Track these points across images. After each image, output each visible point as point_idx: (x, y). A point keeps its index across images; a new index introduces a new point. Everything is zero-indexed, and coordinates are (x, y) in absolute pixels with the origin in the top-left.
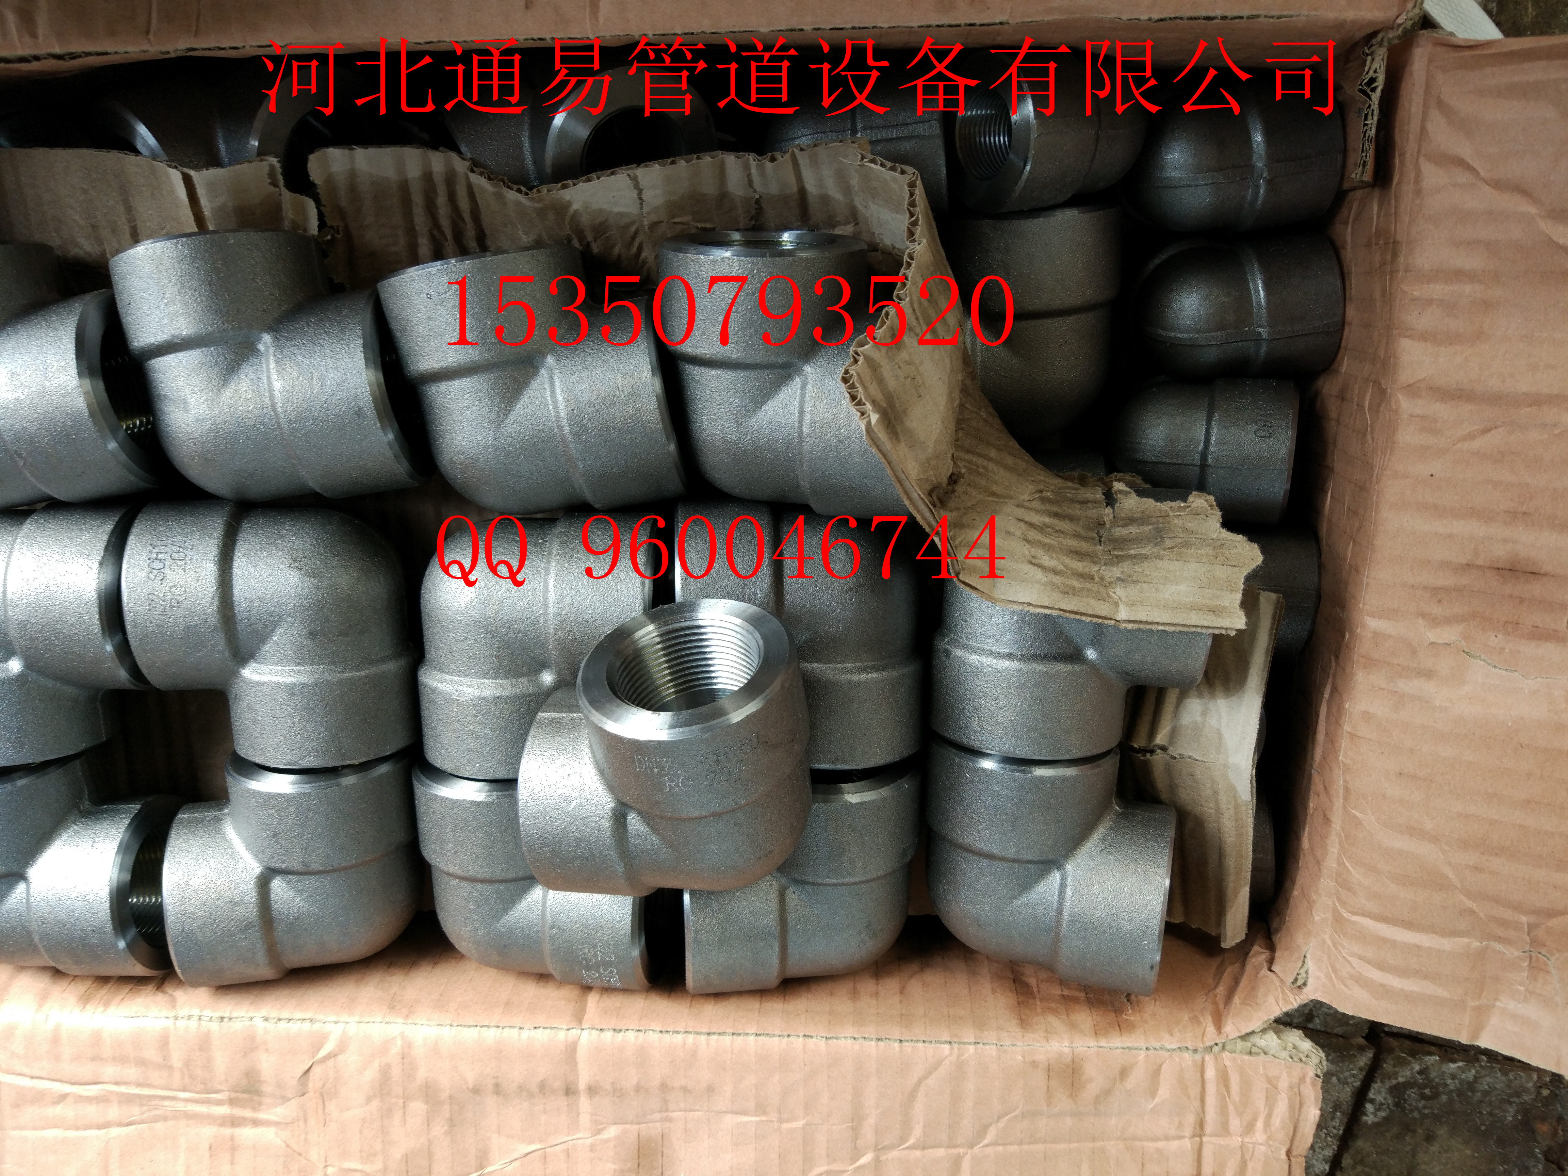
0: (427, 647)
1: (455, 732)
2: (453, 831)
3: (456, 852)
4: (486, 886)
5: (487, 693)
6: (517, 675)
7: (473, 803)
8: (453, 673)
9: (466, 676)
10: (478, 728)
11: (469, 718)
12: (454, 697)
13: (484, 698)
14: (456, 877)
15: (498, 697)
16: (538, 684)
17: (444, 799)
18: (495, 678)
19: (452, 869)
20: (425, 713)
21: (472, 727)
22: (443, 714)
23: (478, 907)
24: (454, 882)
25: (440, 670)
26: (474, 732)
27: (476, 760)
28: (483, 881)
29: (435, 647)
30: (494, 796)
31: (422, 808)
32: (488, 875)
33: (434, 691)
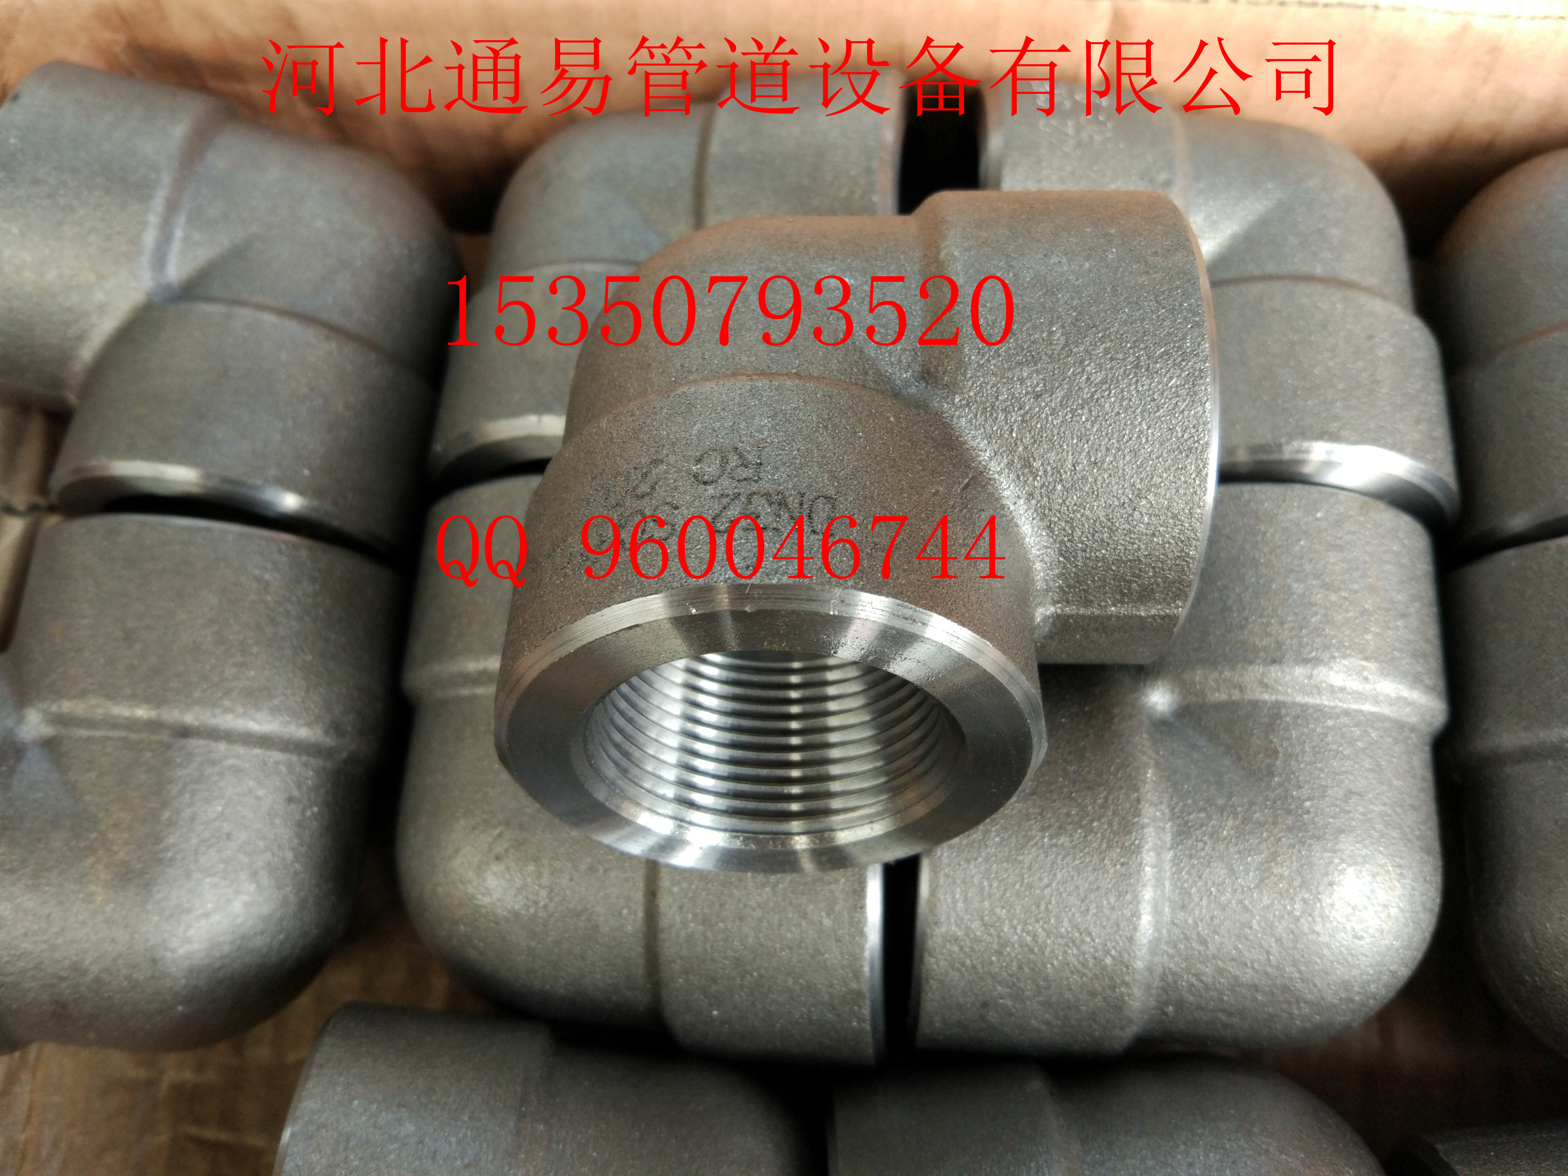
0: (1429, 775)
1: (1372, 589)
2: (1377, 382)
3: (1370, 338)
4: (1305, 269)
5: (1299, 671)
6: (1230, 706)
7: (1334, 437)
8: (1374, 720)
9: (1346, 713)
10: (1318, 597)
11: (1339, 618)
12: (1372, 666)
13: (1306, 661)
14: (1368, 290)
15: (1273, 662)
16: (1183, 686)
17: (1398, 447)
18: (1279, 705)
19: (1378, 306)
20: (1432, 631)
21: (1333, 597)
22: (1397, 628)
23: (1320, 232)
24: (1371, 281)
25: (1400, 725)
26: (1327, 587)
27: (1324, 525)
28: (1311, 279)
29: (1414, 777)
30: (1287, 453)
31: (1441, 432)
32: (1303, 288)
33: (1416, 681)
